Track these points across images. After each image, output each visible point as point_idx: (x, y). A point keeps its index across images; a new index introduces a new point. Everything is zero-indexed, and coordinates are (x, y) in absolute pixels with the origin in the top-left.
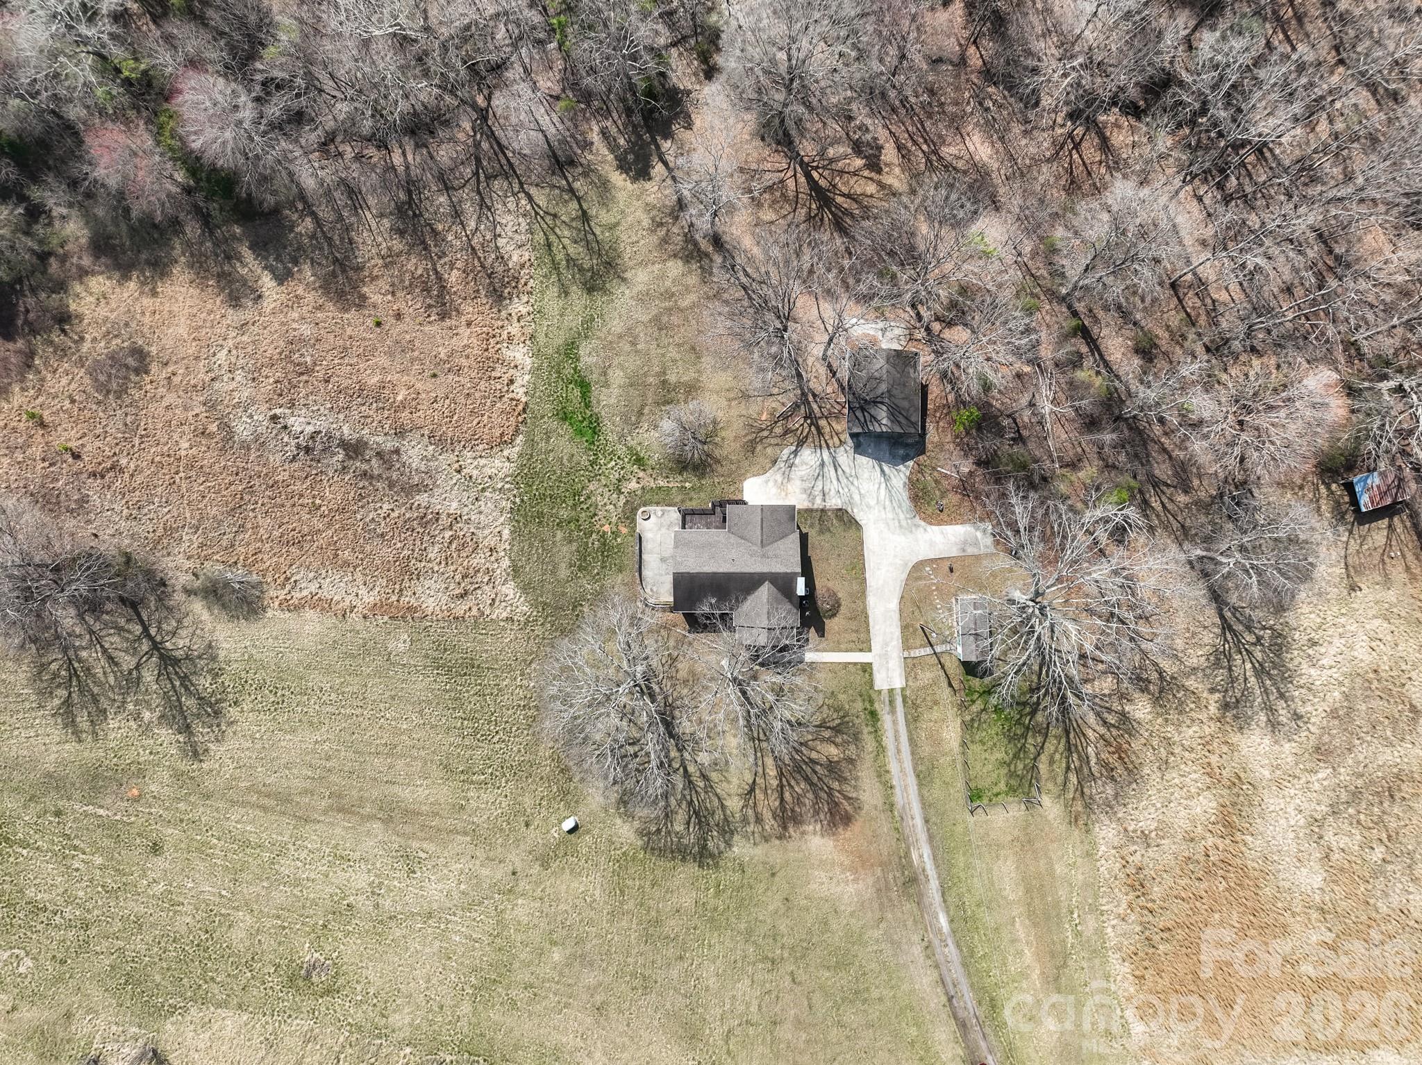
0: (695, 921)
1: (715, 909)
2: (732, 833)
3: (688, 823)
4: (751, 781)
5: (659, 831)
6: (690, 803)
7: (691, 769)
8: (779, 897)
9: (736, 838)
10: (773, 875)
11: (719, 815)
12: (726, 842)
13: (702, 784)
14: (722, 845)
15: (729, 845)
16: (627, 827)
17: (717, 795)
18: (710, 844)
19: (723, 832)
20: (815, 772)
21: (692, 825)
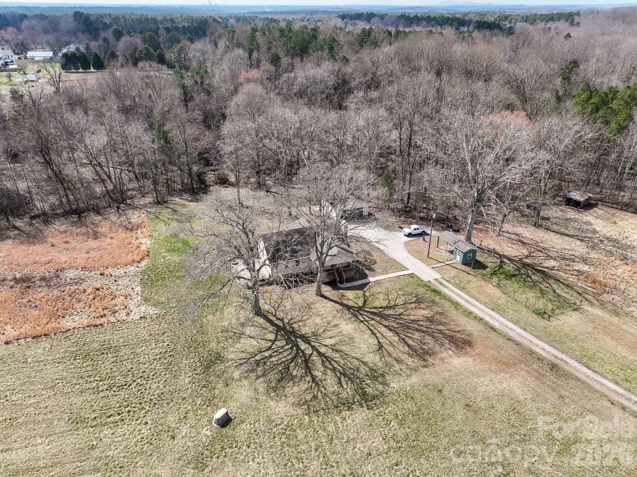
0: (395, 457)
1: (407, 437)
2: (383, 375)
3: (340, 383)
4: (376, 343)
5: (315, 397)
6: (334, 370)
7: (323, 350)
8: (459, 406)
9: (388, 378)
10: (440, 391)
11: (363, 370)
12: (381, 383)
13: (337, 355)
14: (380, 387)
15: (385, 384)
16: (282, 404)
17: (353, 358)
18: (369, 390)
19: (375, 378)
20: (422, 326)
21: (344, 383)
